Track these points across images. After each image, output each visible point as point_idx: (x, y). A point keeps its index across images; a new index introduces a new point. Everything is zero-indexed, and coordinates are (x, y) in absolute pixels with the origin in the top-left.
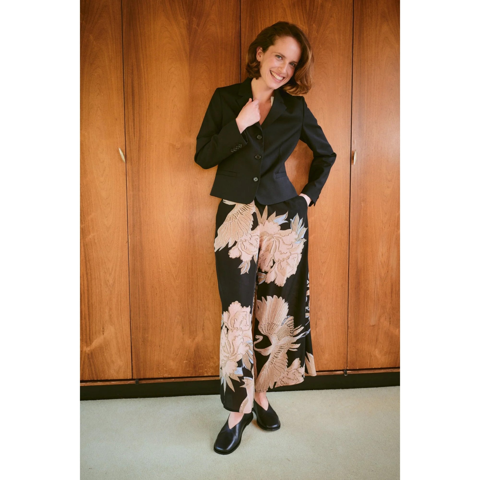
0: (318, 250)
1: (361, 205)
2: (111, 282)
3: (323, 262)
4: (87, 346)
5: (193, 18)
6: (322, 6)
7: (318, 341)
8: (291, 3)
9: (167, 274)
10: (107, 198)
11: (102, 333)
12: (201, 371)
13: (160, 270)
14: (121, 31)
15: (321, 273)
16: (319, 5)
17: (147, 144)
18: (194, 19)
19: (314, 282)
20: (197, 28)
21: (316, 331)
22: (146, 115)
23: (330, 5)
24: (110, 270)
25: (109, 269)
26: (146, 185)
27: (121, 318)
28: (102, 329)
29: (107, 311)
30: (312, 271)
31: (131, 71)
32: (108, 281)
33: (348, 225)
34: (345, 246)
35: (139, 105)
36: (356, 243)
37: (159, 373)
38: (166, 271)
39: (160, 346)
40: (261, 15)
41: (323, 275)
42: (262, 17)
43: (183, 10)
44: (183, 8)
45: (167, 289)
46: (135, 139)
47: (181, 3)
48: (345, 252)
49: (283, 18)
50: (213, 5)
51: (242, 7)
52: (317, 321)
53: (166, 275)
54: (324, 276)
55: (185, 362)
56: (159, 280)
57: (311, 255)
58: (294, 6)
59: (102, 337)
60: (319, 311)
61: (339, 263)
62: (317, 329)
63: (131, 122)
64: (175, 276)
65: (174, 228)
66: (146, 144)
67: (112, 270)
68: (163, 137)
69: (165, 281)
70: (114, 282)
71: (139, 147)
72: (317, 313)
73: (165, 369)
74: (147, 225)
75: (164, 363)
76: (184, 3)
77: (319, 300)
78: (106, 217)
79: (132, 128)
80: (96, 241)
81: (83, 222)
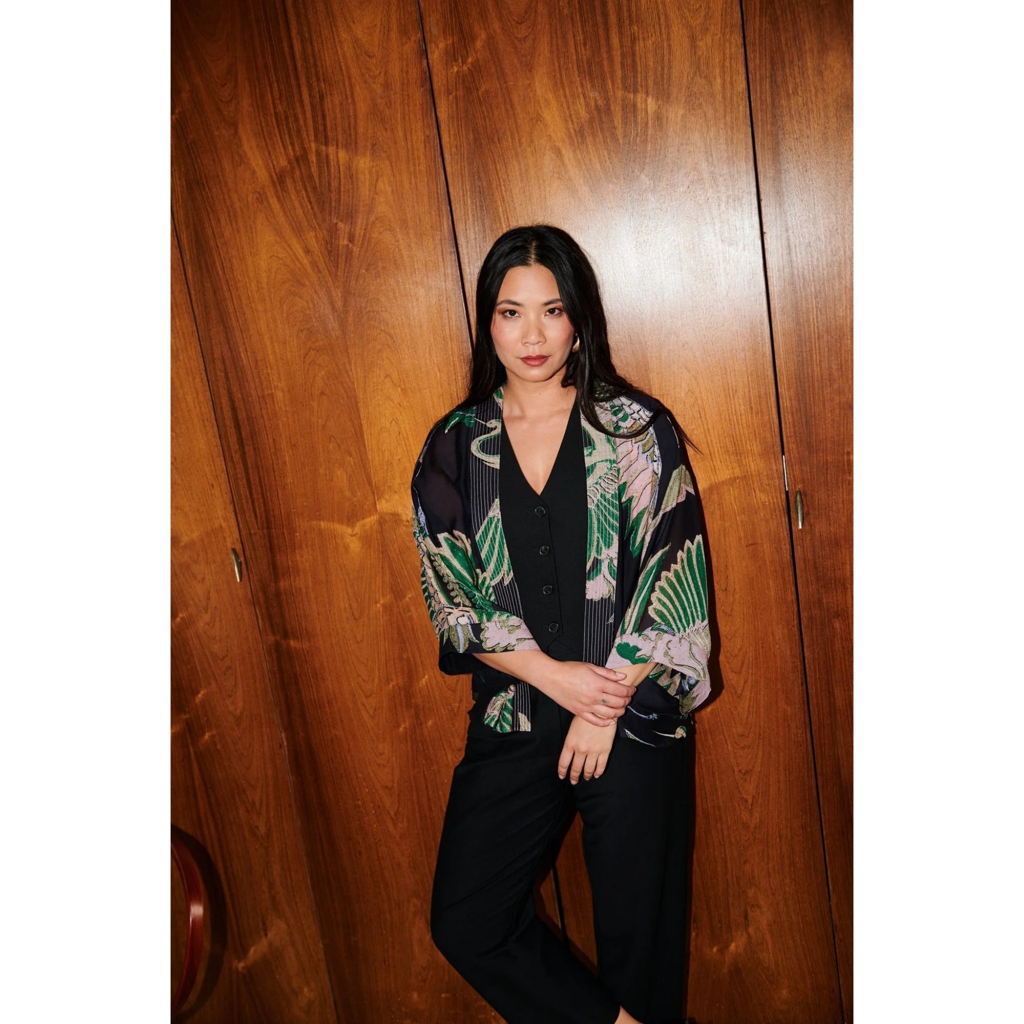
0: (729, 742)
1: (833, 628)
2: (262, 830)
3: (743, 772)
4: (239, 961)
5: (336, 224)
6: (658, 118)
7: (755, 956)
8: (572, 131)
9: (375, 811)
10: (224, 657)
11: (262, 933)
12: (482, 1016)
13: (360, 803)
14: (186, 287)
15: (743, 797)
16: (650, 118)
17: (285, 531)
18: (341, 225)
19: (727, 819)
20: (350, 245)
21: (748, 934)
22: (274, 469)
23: (681, 112)
24: (257, 803)
25: (254, 803)
26: (298, 621)
27: (297, 904)
28: (261, 924)
29: (265, 888)
30: (719, 793)
31: (223, 374)
32: (257, 827)
33: (802, 678)
34: (800, 731)
35: (254, 449)
36: (829, 722)
37: (393, 1016)
38: (372, 805)
39: (387, 962)
40: (499, 181)
41: (750, 801)
42: (502, 184)
43: (309, 207)
44: (310, 203)
45: (380, 843)
46: (259, 524)
47: (303, 192)
48: (801, 746)
49: (556, 175)
50: (377, 180)
51: (448, 169)
52: (749, 909)
53: (373, 812)
54: (752, 805)
55: (443, 995)
56: (360, 824)
57: (710, 755)
58: (582, 136)
59: (264, 942)
60: (751, 888)
61: (787, 772)
62: (751, 930)
63: (244, 487)
64: (392, 813)
65: (375, 710)
66: (284, 533)
67: (261, 805)
68: (318, 513)
69: (375, 826)
70: (269, 830)
71: (270, 542)
72: (744, 892)
73: (404, 1009)
74: (316, 707)
75: (399, 997)
76: (309, 189)
77: (745, 862)
78: (230, 696)
79: (247, 502)
80: (219, 747)
81: (187, 709)
